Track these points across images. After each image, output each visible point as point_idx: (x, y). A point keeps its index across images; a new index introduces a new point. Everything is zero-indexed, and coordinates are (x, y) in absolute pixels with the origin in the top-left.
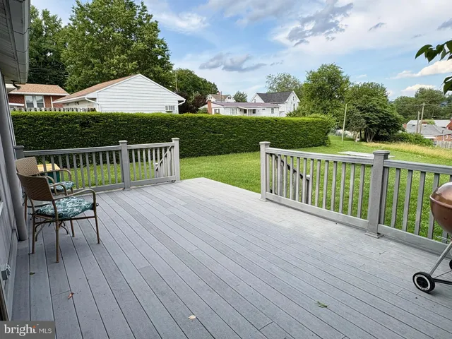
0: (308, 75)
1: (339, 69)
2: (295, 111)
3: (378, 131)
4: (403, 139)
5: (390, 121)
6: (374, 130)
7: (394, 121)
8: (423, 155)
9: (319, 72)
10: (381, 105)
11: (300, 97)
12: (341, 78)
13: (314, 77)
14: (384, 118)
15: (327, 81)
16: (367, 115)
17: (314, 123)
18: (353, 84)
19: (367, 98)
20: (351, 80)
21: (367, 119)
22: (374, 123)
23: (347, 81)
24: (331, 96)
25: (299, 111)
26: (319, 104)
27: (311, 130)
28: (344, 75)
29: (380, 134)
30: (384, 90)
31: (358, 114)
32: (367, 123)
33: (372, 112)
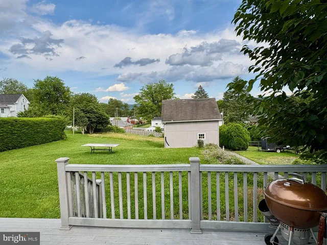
0: (35, 83)
1: (62, 82)
2: (26, 111)
3: (96, 125)
4: (110, 130)
5: (103, 119)
6: (94, 125)
7: (105, 119)
8: (125, 139)
9: (46, 82)
10: (96, 109)
11: (29, 99)
12: (64, 88)
13: (40, 85)
14: (99, 117)
15: (53, 89)
16: (88, 115)
17: (52, 122)
18: (73, 93)
19: (87, 104)
20: (71, 90)
21: (88, 117)
22: (94, 120)
23: (68, 91)
24: (57, 100)
25: (30, 111)
26: (47, 106)
27: (50, 128)
28: (65, 85)
29: (98, 128)
30: (95, 98)
31: (82, 114)
32: (89, 120)
33: (91, 113)
